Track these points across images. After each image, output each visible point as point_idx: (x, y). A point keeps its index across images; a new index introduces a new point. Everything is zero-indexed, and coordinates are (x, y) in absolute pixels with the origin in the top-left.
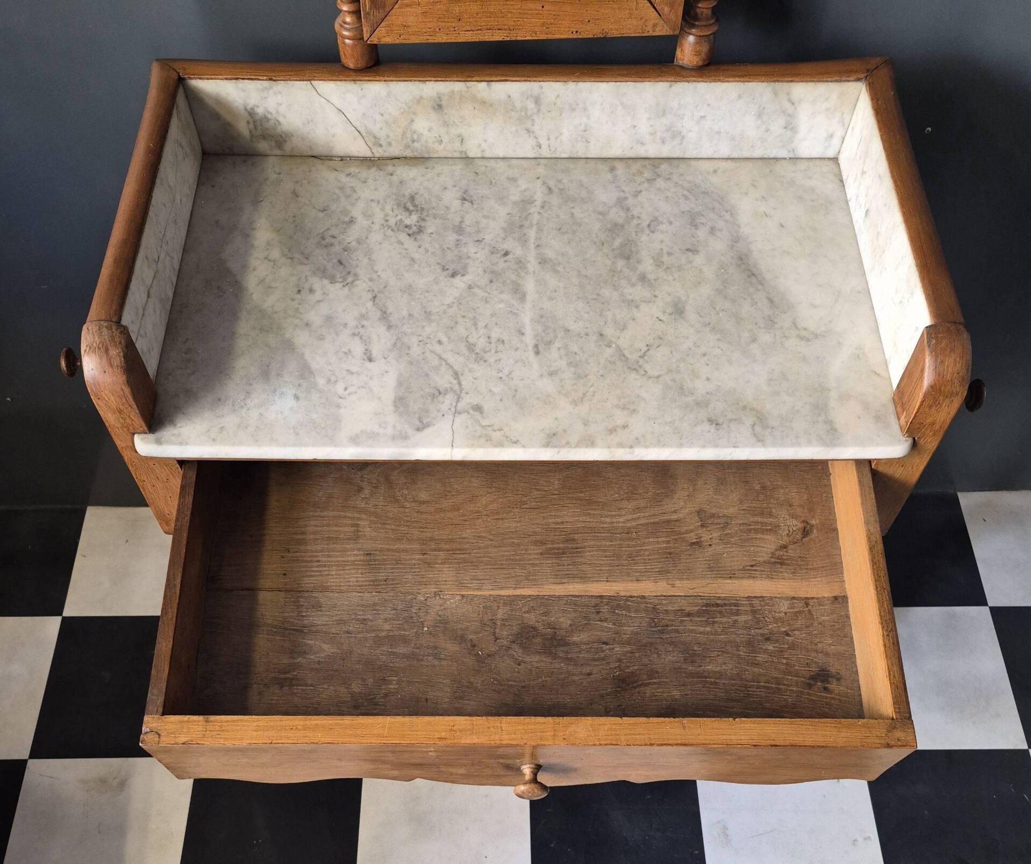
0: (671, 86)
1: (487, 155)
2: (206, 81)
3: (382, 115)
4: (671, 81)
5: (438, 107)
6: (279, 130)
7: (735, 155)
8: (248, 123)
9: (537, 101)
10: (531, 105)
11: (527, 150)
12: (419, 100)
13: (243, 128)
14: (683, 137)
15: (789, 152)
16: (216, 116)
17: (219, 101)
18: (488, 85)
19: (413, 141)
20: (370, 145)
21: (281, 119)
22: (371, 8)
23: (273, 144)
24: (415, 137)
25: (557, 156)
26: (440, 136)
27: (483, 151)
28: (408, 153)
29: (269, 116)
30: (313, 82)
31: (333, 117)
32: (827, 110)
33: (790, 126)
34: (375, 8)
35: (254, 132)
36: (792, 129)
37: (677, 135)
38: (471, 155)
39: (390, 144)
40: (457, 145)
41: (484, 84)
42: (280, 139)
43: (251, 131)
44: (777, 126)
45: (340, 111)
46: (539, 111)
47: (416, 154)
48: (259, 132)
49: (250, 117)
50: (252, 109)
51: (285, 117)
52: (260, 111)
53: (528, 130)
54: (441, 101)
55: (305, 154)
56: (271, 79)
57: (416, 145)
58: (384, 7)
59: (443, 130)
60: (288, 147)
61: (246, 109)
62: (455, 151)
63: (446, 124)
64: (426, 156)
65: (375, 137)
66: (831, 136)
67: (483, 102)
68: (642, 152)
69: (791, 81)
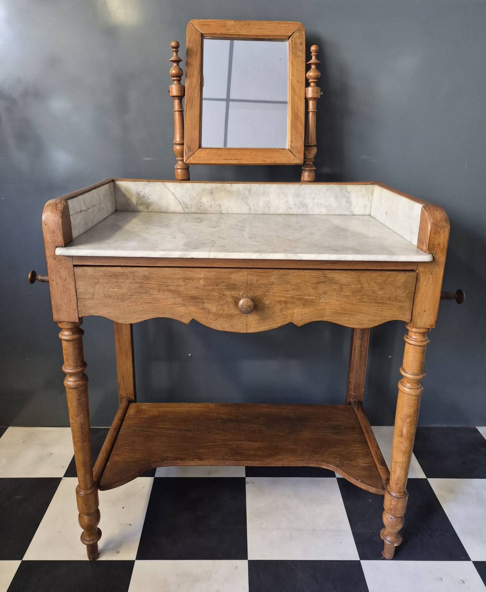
0: (300, 186)
1: (230, 212)
2: (123, 182)
3: (189, 196)
4: (300, 184)
5: (212, 193)
6: (148, 201)
7: (328, 214)
8: (136, 198)
9: (250, 191)
10: (247, 192)
11: (245, 210)
12: (204, 190)
13: (134, 200)
14: (307, 206)
15: (350, 212)
16: (124, 196)
17: (126, 189)
18: (231, 185)
19: (201, 206)
20: (184, 208)
21: (150, 197)
22: (188, 151)
23: (145, 207)
24: (202, 204)
25: (258, 213)
26: (211, 205)
27: (228, 211)
28: (198, 211)
29: (146, 196)
30: (164, 183)
31: (171, 196)
32: (362, 195)
33: (349, 202)
34: (189, 151)
35: (138, 202)
36: (350, 203)
37: (304, 205)
38: (223, 212)
39: (191, 207)
40: (218, 208)
41: (229, 184)
42: (147, 205)
43: (137, 202)
44: (343, 202)
45: (173, 194)
46: (250, 195)
47: (202, 212)
48: (140, 202)
49: (137, 196)
50: (139, 193)
51: (151, 196)
52: (142, 194)
53: (246, 203)
54: (212, 190)
55: (157, 211)
56: (148, 181)
57: (202, 208)
58: (193, 151)
59: (213, 202)
60: (150, 208)
61: (136, 193)
62: (217, 211)
63: (214, 200)
64: (205, 213)
65: (186, 205)
66: (366, 206)
67: (229, 191)
68: (291, 212)
69: (346, 184)
